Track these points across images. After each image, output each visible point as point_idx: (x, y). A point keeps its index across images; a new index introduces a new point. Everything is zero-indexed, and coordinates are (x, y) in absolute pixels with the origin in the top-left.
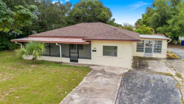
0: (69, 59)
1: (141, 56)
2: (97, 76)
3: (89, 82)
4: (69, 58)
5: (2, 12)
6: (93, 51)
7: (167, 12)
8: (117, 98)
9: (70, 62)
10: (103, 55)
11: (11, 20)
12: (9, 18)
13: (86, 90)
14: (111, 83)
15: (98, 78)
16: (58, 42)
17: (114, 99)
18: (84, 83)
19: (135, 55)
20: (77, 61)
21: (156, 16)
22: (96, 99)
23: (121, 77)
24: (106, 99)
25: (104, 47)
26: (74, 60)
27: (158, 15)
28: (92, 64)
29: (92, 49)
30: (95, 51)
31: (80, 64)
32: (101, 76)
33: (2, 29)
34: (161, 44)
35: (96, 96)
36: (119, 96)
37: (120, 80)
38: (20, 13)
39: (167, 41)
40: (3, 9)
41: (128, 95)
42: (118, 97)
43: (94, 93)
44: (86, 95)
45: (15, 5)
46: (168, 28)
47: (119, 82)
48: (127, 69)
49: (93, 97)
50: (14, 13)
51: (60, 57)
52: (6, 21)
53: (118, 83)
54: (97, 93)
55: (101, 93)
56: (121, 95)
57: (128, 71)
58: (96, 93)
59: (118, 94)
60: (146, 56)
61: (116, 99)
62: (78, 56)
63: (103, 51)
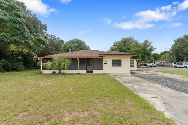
4: (86, 70)
6: (105, 63)
9: (87, 72)
10: (112, 66)
12: (29, 41)
20: (92, 72)
25: (112, 60)
26: (90, 71)
29: (104, 62)
30: (106, 63)
31: (94, 74)
33: (22, 50)
34: (133, 62)
39: (137, 60)
45: (34, 33)
51: (78, 70)
62: (93, 68)
63: (112, 63)
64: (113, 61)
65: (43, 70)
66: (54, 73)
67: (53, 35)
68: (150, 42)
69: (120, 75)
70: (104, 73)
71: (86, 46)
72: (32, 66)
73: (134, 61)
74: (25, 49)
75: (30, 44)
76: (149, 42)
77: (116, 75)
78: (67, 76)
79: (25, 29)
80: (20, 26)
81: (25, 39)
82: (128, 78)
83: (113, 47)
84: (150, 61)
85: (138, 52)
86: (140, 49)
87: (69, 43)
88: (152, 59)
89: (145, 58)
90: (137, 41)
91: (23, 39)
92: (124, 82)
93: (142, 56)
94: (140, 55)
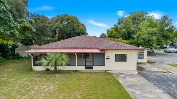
0: (84, 67)
5: (11, 25)
6: (107, 59)
7: (132, 29)
9: (86, 69)
10: (115, 62)
12: (15, 31)
16: (77, 52)
20: (92, 68)
21: (124, 31)
26: (89, 68)
27: (125, 31)
29: (106, 57)
30: (109, 58)
31: (94, 71)
33: (6, 42)
38: (23, 26)
39: (147, 50)
40: (12, 21)
46: (134, 41)
51: (76, 66)
52: (13, 33)
53: (145, 80)
62: (93, 63)
63: (115, 58)
64: (116, 56)
65: (34, 67)
66: (48, 70)
67: (37, 14)
68: (171, 19)
69: (124, 73)
70: (106, 69)
71: (80, 23)
72: (10, 55)
74: (10, 40)
75: (16, 35)
76: (169, 19)
77: (120, 74)
78: (65, 75)
79: (10, 17)
80: (5, 16)
81: (11, 29)
82: (132, 79)
83: (118, 24)
84: (171, 43)
85: (152, 34)
86: (155, 30)
87: (57, 21)
88: (174, 40)
89: (162, 42)
90: (152, 17)
91: (8, 30)
92: (127, 86)
93: (158, 39)
94: (154, 38)
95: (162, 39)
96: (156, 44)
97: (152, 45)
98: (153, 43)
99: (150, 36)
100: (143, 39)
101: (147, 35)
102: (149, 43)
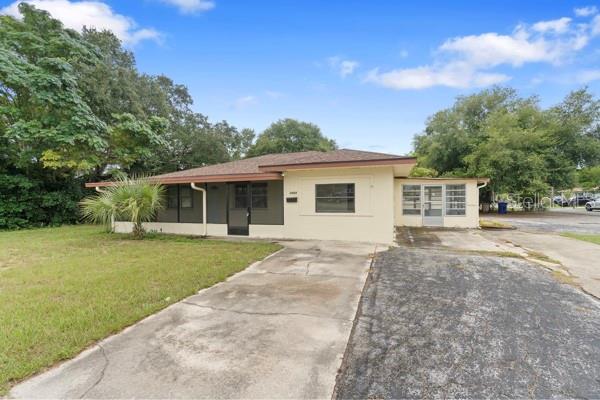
0: (225, 227)
1: (414, 225)
2: (295, 260)
3: (264, 272)
5: (75, 120)
6: (289, 200)
7: (460, 139)
8: (359, 314)
9: (229, 234)
10: (317, 211)
11: (97, 141)
12: (91, 137)
13: (246, 293)
14: (336, 273)
15: (298, 263)
17: (347, 319)
18: (248, 275)
19: (400, 224)
20: (246, 232)
21: (437, 149)
22: (273, 320)
23: (370, 261)
24: (315, 319)
25: (318, 187)
26: (239, 230)
27: (441, 147)
28: (287, 237)
29: (287, 195)
30: (295, 200)
31: (253, 239)
32: (308, 259)
34: (463, 193)
35: (277, 310)
36: (365, 306)
37: (368, 266)
38: (123, 128)
39: (478, 185)
40: (80, 113)
41: (402, 304)
42: (364, 313)
43: (273, 300)
44: (238, 307)
45: (115, 113)
47: (363, 271)
48: (384, 245)
49: (267, 311)
50: (110, 129)
51: (202, 222)
52: (86, 142)
53: (360, 273)
54: (284, 301)
55: (300, 299)
56: (373, 304)
57: (387, 249)
58: (282, 299)
59: (361, 302)
60: (429, 225)
61: (357, 318)
62: (249, 218)
63: (317, 199)
64: (320, 190)
73: (463, 186)
76: (594, 99)
77: (310, 249)
86: (539, 135)
90: (528, 101)
91: (72, 134)
93: (552, 164)
94: (535, 159)
95: (567, 163)
96: (542, 178)
97: (527, 184)
98: (532, 177)
99: (520, 154)
100: (495, 164)
101: (508, 152)
102: (516, 177)
